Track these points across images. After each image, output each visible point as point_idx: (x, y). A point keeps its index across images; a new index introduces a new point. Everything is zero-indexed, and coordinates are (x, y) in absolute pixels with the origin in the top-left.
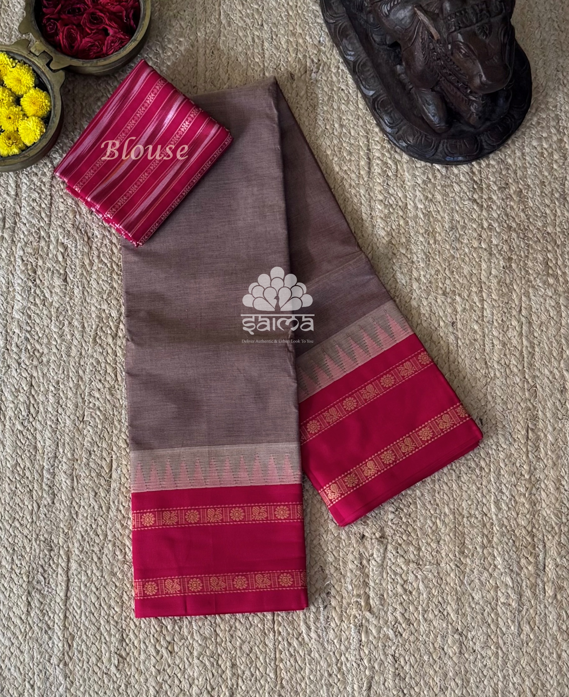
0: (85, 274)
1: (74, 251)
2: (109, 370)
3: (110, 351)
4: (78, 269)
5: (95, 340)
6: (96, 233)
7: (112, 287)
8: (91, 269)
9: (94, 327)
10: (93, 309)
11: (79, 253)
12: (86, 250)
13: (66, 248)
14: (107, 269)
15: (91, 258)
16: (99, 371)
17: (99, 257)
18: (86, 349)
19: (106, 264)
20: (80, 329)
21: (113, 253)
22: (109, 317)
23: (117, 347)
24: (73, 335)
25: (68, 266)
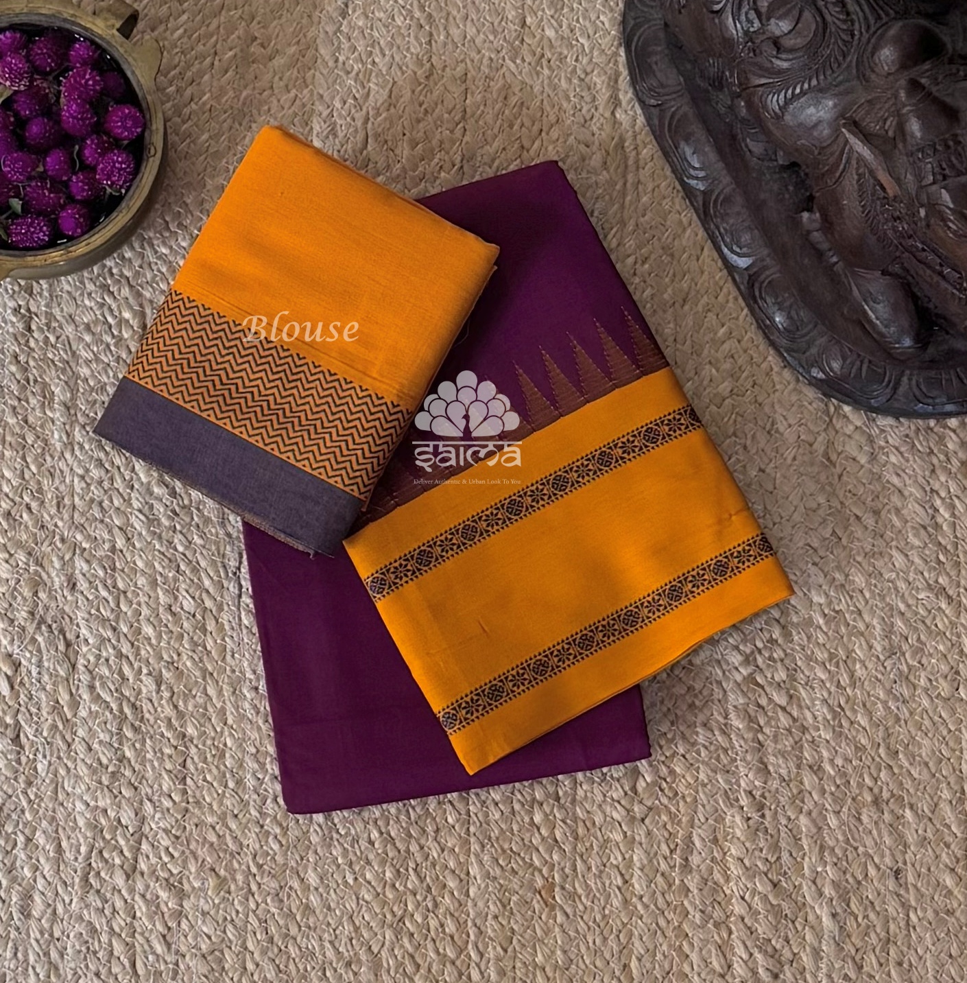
0: (61, 727)
1: (34, 674)
2: (118, 948)
3: (119, 904)
4: (45, 714)
5: (85, 879)
6: (84, 631)
7: (122, 759)
8: (75, 715)
9: (83, 849)
10: (80, 806)
11: (46, 678)
12: (62, 673)
13: (17, 666)
14: (109, 716)
15: (74, 691)
16: (95, 953)
17: (92, 688)
18: (67, 901)
19: (108, 706)
20: (52, 854)
21: (124, 678)
22: (117, 827)
23: (137, 898)
24: (37, 869)
25: (23, 709)
